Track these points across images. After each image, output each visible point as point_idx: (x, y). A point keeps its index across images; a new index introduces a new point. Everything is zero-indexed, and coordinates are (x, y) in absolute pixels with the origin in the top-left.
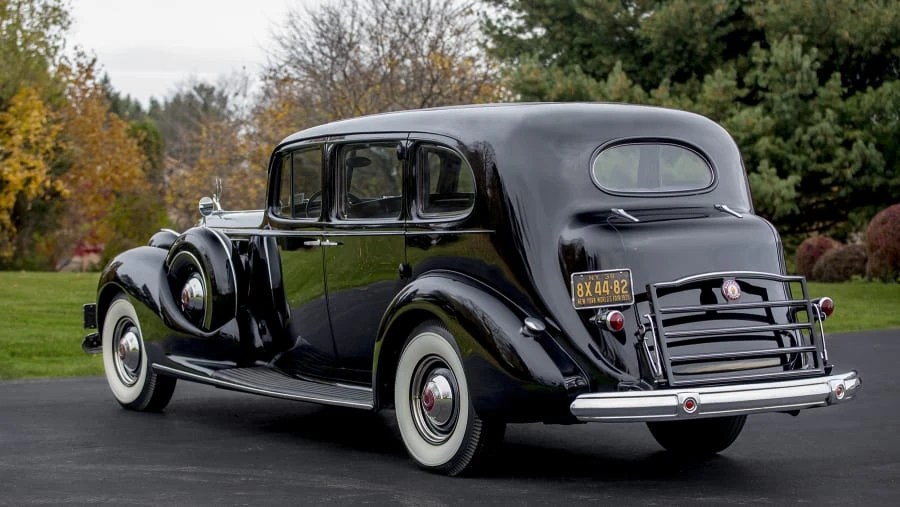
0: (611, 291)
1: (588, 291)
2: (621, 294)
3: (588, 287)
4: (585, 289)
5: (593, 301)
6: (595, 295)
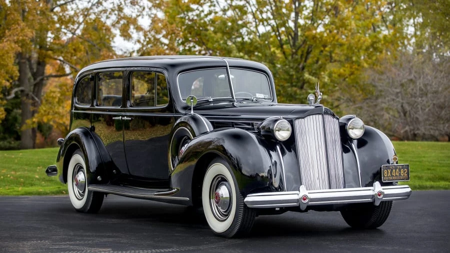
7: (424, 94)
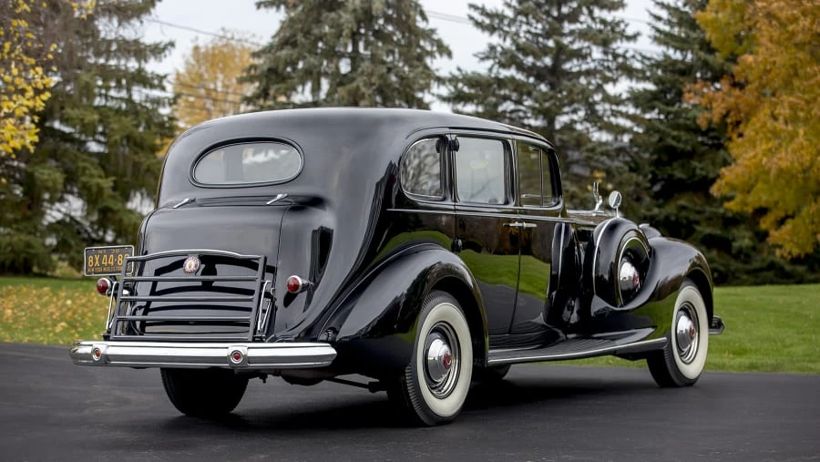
0: (116, 263)
1: (97, 262)
3: (97, 259)
4: (94, 261)
5: (100, 270)
6: (102, 266)
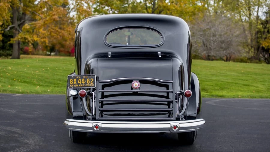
1: (75, 82)
2: (90, 84)
4: (74, 81)
6: (78, 84)
7: (214, 35)
